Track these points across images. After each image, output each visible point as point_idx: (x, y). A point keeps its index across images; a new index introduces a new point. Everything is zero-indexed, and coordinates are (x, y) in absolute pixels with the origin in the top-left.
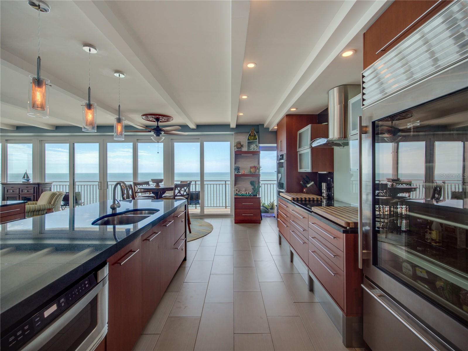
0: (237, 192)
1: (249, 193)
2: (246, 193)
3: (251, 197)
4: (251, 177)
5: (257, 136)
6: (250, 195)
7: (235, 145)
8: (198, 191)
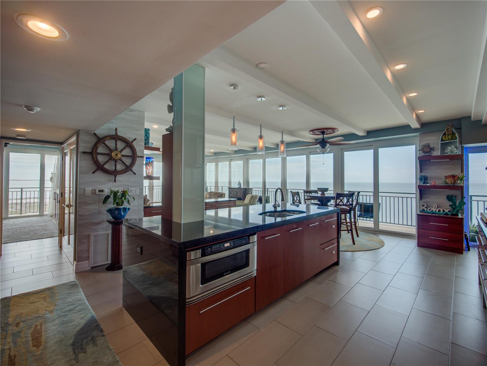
0: (424, 208)
1: (444, 211)
2: (439, 211)
3: (448, 216)
4: (448, 190)
5: (457, 134)
6: (446, 214)
7: (420, 149)
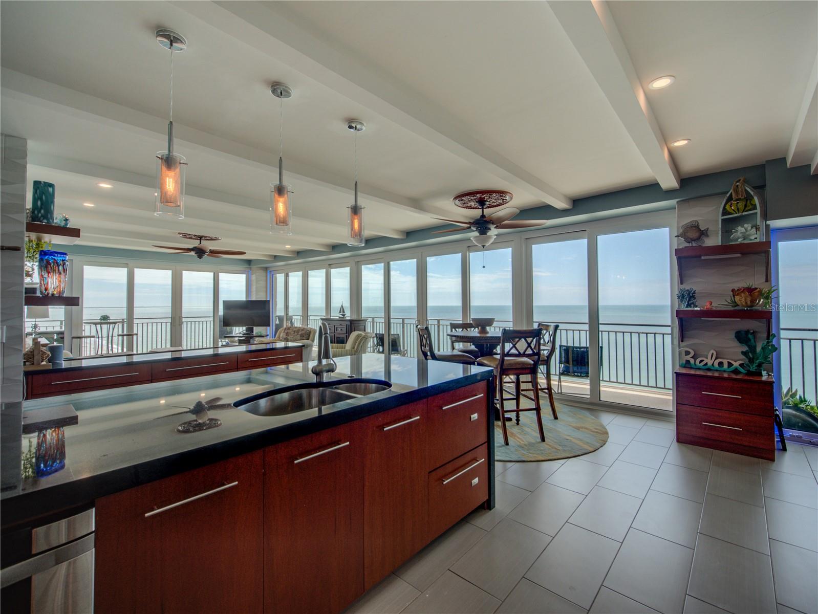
0: (688, 357)
1: (730, 365)
2: (721, 364)
4: (739, 319)
5: (756, 199)
6: (736, 371)
7: (679, 233)
8: (585, 346)
